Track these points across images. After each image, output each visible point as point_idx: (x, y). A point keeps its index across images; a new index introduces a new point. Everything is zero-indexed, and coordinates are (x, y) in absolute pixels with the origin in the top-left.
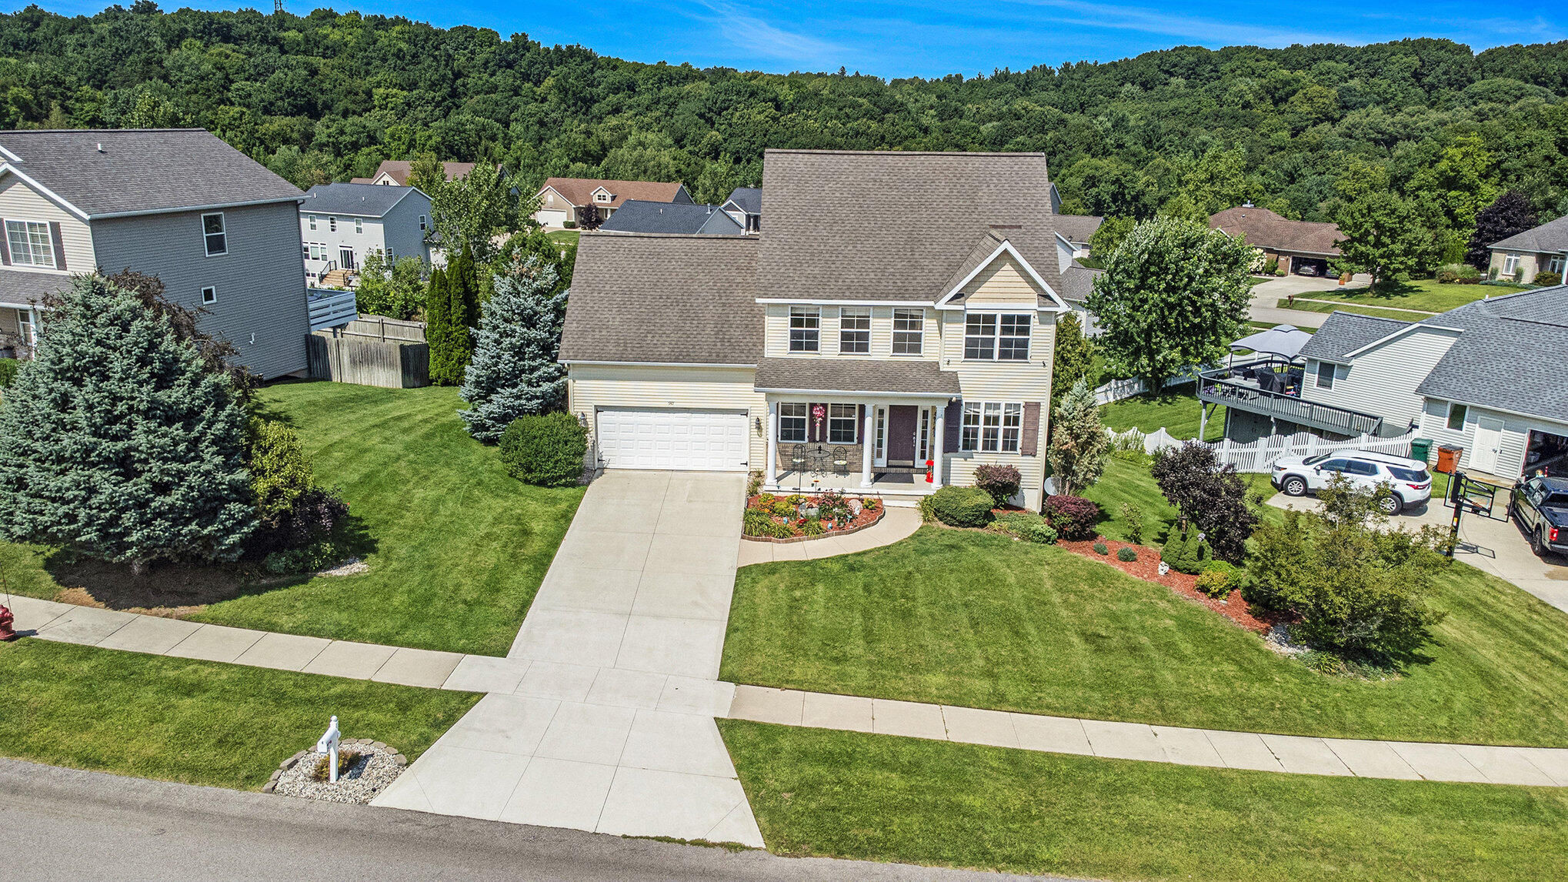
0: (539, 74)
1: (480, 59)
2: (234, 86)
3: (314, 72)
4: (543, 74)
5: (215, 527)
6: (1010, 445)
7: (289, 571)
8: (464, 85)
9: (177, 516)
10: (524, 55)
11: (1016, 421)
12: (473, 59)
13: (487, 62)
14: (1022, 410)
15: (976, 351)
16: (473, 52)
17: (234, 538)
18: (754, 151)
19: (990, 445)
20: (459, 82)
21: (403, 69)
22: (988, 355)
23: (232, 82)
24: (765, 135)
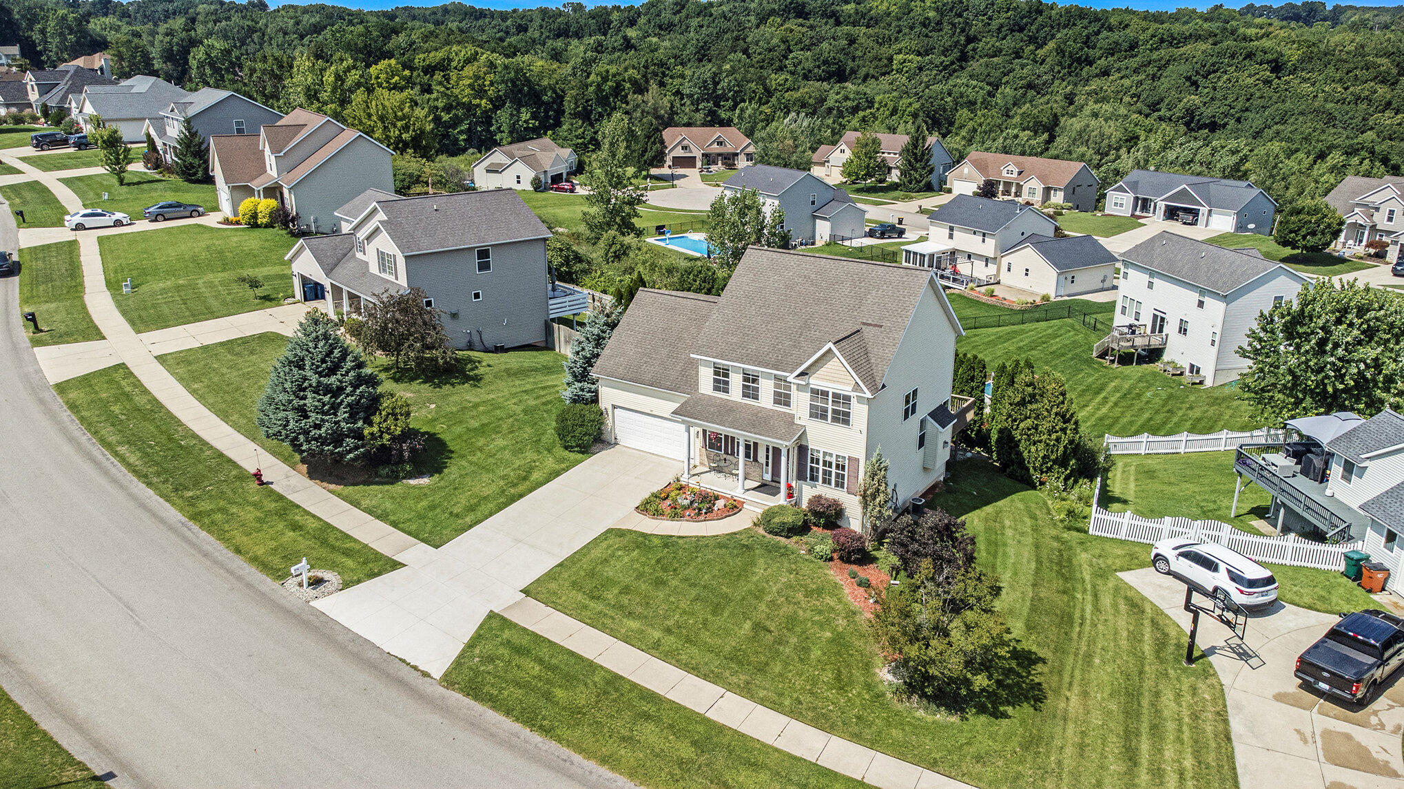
0: (1045, 38)
1: (995, 24)
2: (791, 56)
3: (852, 41)
4: (1049, 37)
5: (341, 449)
6: (839, 485)
7: (388, 476)
8: (974, 50)
9: (322, 441)
10: (1036, 19)
11: (843, 469)
12: (989, 24)
13: (1001, 26)
14: (847, 462)
15: (818, 414)
16: (990, 18)
17: (351, 455)
18: (1232, 115)
19: (826, 481)
20: (970, 47)
21: (927, 36)
22: (824, 417)
23: (791, 52)
24: (1248, 100)
